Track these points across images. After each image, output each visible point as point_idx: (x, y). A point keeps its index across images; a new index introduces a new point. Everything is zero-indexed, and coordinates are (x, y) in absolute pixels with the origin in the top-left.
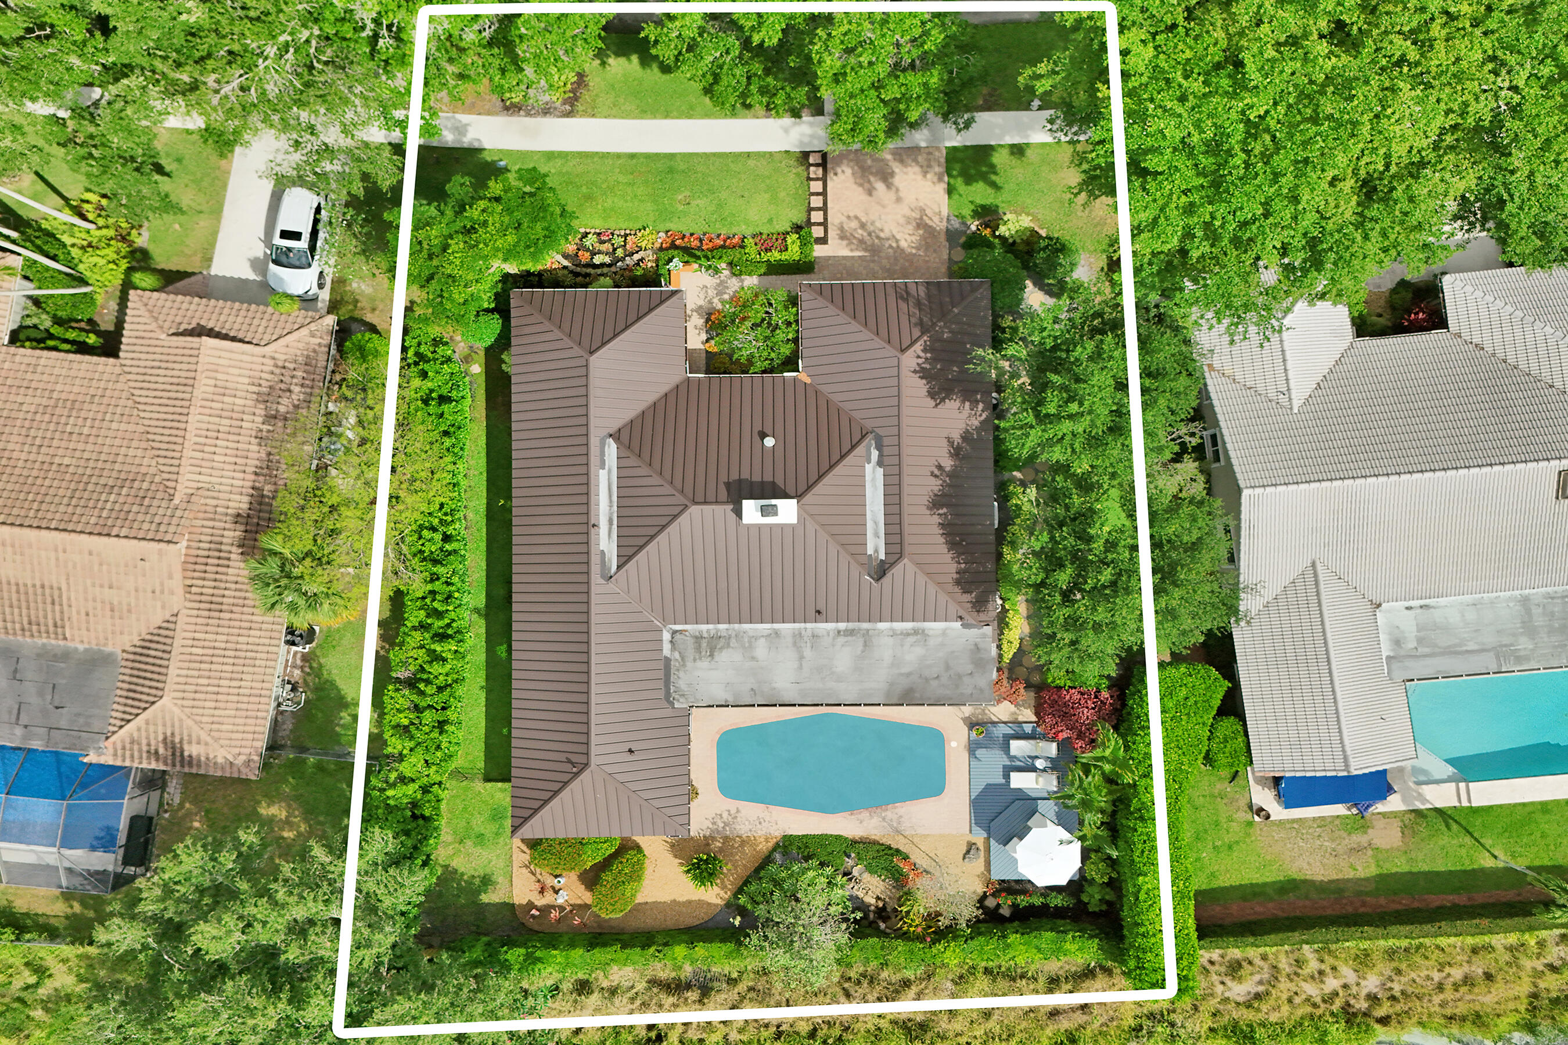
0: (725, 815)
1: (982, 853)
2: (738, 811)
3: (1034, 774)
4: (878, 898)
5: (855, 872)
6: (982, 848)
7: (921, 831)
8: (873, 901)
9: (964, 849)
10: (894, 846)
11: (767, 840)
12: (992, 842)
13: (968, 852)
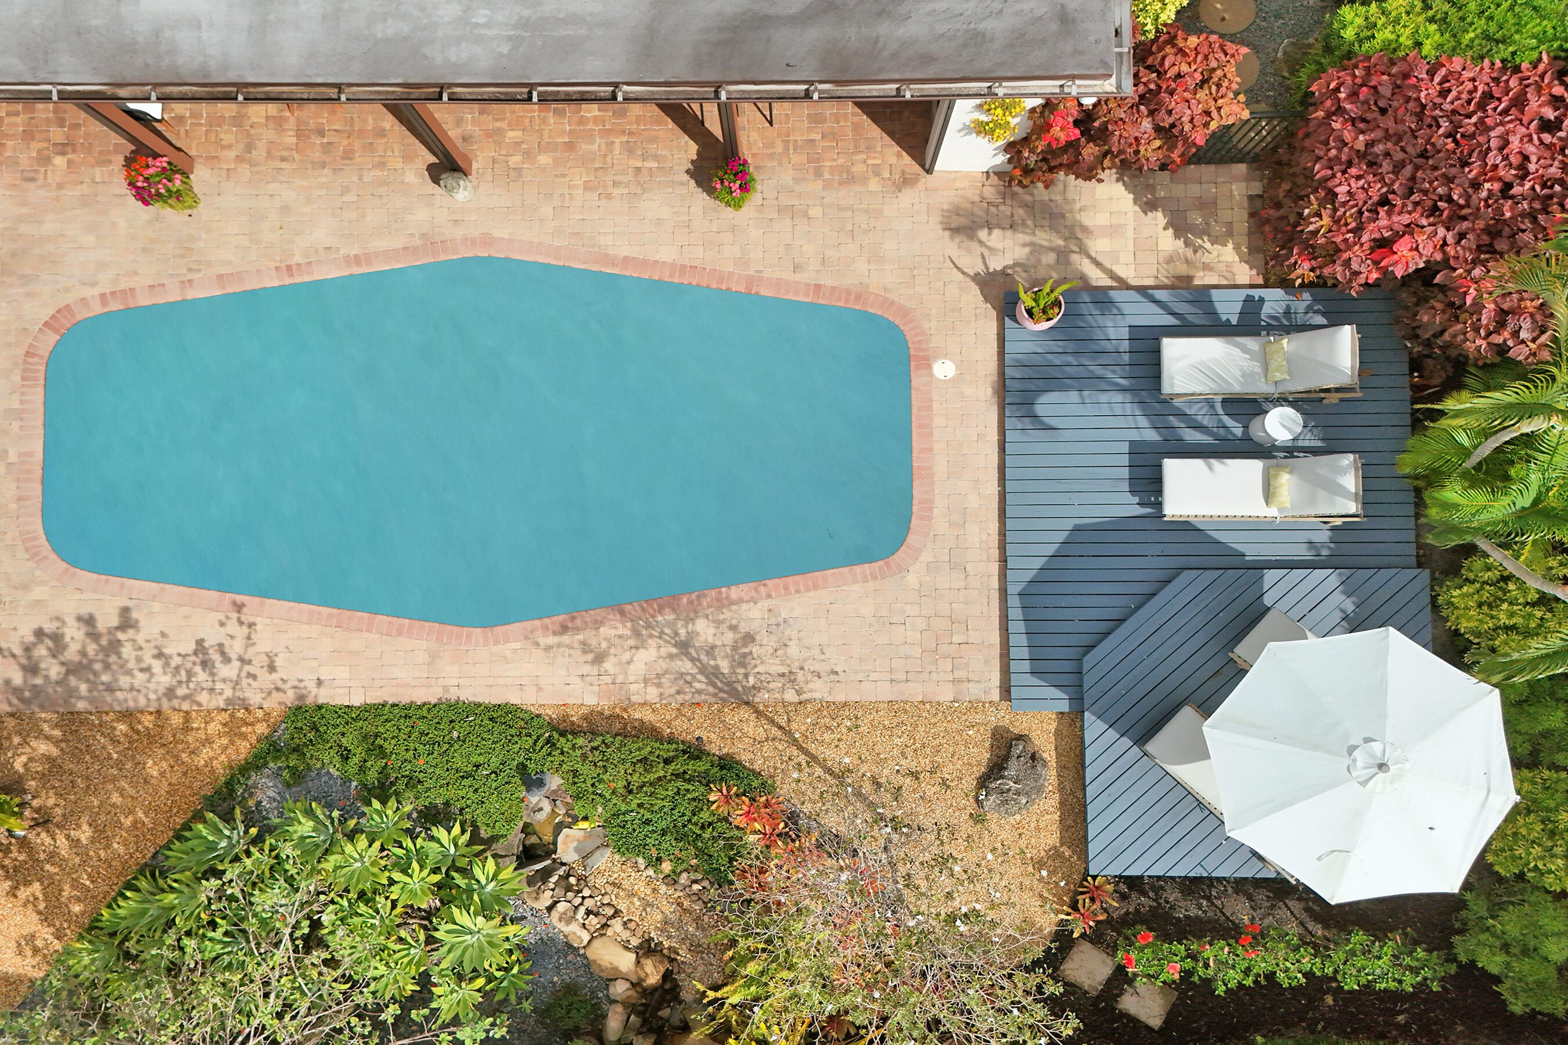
0: (74, 635)
1: (1050, 777)
2: (127, 621)
3: (1254, 467)
4: (647, 949)
5: (567, 849)
6: (1049, 755)
7: (818, 690)
8: (626, 961)
9: (982, 756)
10: (716, 746)
11: (233, 728)
12: (1093, 726)
13: (996, 769)
